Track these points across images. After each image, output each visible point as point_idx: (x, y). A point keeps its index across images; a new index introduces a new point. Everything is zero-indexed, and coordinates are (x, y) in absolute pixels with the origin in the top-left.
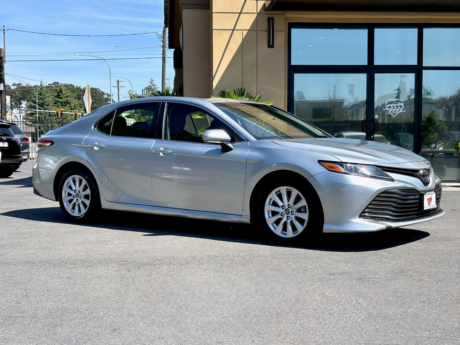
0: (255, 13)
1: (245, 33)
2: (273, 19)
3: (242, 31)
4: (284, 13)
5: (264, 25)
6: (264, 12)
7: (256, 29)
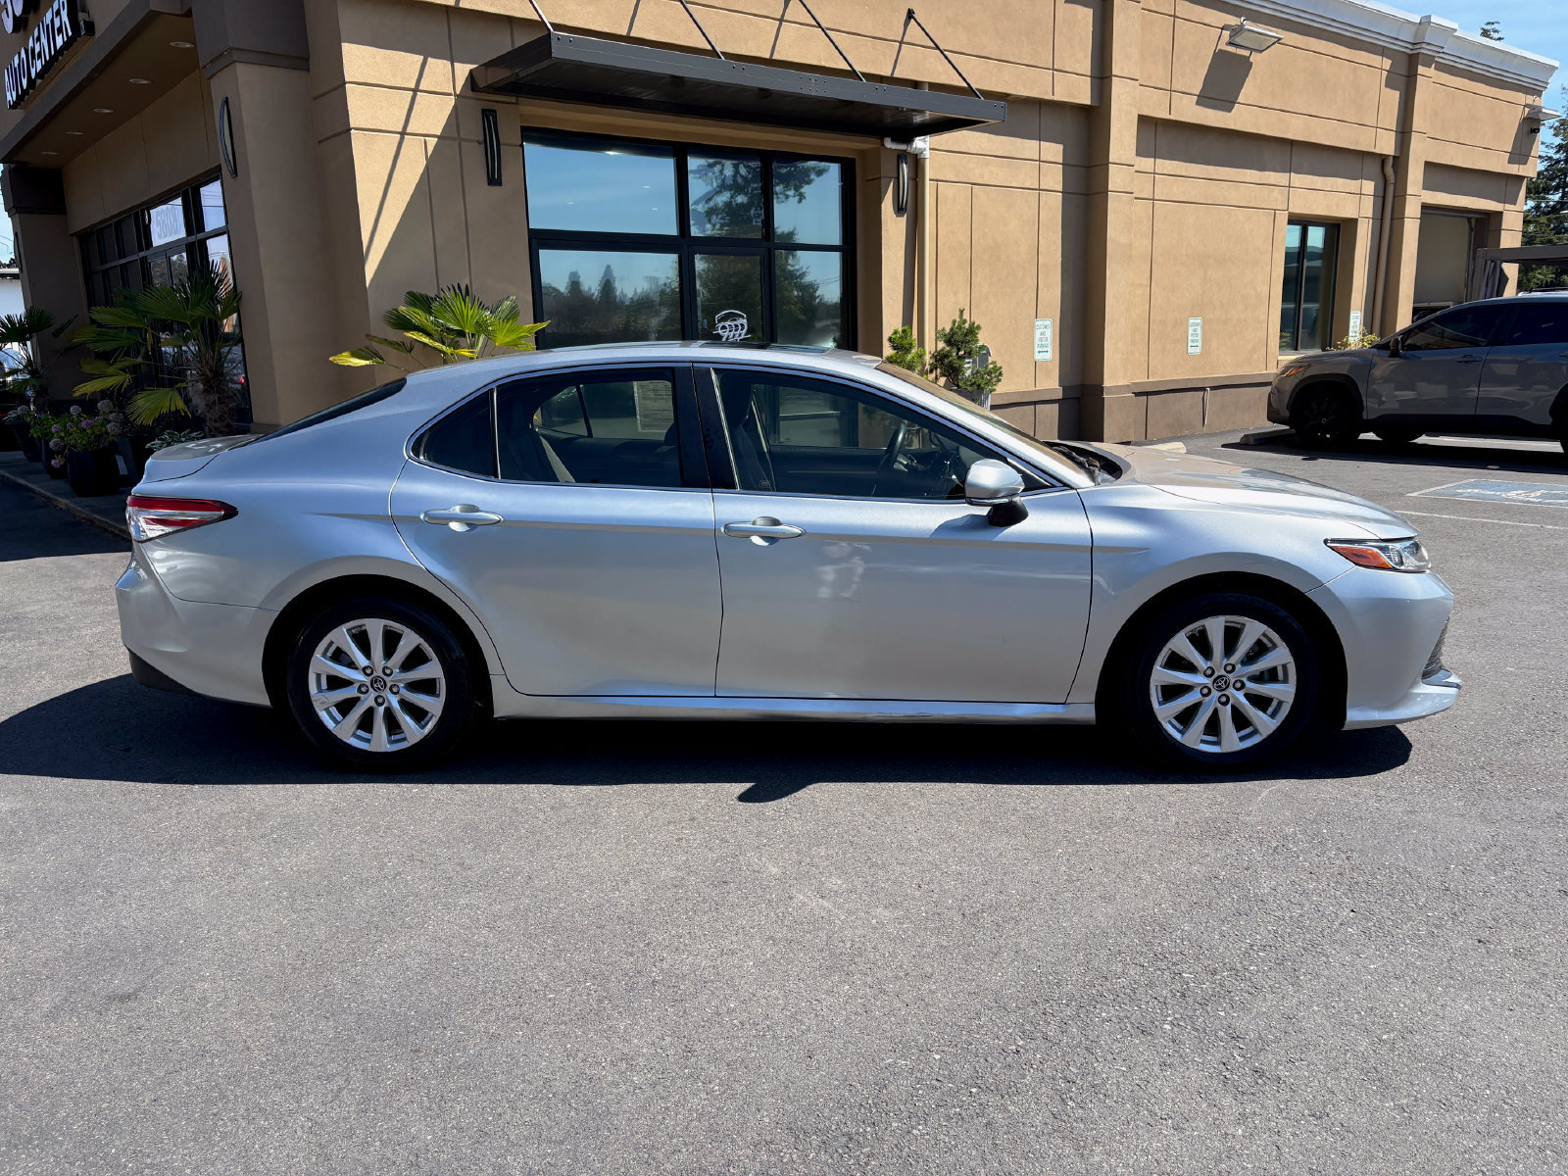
0: (450, 94)
1: (432, 142)
2: (494, 112)
3: (422, 138)
4: (517, 100)
5: (474, 129)
6: (471, 94)
7: (456, 136)
